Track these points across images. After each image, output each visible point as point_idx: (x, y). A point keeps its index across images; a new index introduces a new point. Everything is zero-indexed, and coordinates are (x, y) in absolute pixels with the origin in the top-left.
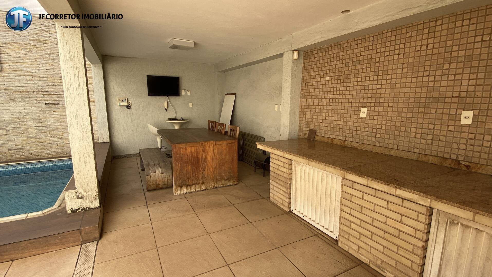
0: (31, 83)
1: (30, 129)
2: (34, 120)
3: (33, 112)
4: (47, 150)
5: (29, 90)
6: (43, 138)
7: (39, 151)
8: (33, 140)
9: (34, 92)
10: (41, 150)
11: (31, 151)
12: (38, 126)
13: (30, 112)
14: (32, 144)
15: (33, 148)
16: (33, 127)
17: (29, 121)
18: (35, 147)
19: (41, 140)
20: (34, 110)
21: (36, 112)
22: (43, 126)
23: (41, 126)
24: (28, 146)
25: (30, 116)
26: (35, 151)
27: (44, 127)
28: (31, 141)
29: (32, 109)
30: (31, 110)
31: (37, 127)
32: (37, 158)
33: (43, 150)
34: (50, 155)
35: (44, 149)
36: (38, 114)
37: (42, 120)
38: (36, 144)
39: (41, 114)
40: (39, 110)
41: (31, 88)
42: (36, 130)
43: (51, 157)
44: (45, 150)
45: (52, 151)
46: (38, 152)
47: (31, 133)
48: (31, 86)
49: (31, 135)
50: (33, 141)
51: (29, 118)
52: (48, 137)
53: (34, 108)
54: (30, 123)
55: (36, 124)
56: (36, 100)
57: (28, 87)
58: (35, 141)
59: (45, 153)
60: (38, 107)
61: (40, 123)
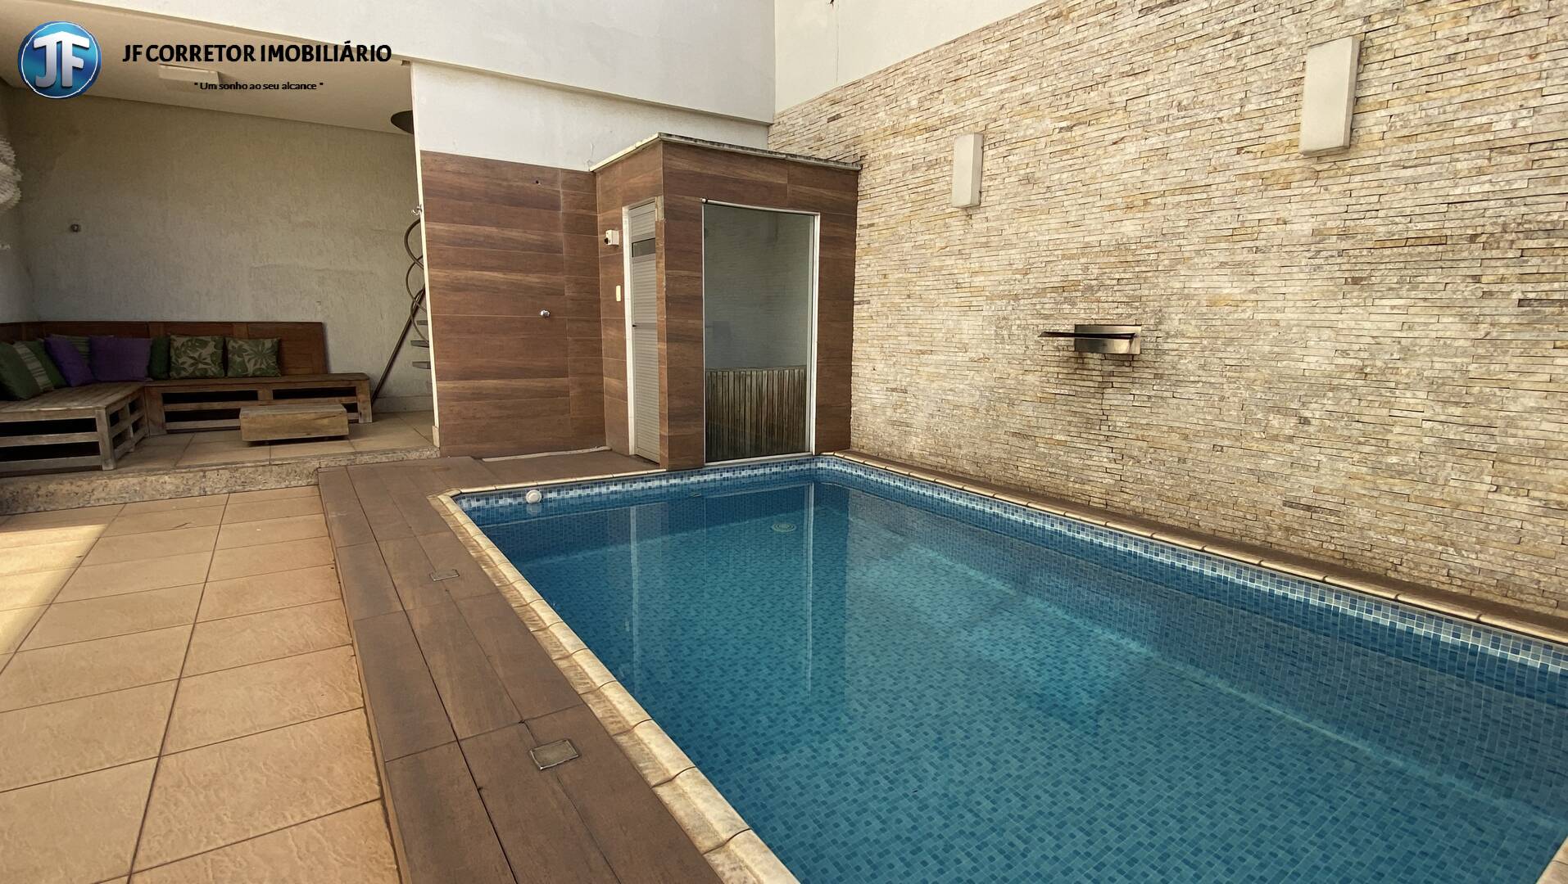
0: (1474, 189)
1: (1397, 430)
2: (1435, 386)
3: (1442, 346)
4: (1451, 550)
5: (1451, 227)
6: (1452, 483)
7: (1411, 543)
8: (1399, 486)
9: (1473, 238)
10: (1419, 543)
11: (1372, 534)
12: (1443, 418)
13: (1426, 341)
14: (1387, 503)
15: (1386, 522)
16: (1414, 422)
17: (1408, 387)
18: (1394, 517)
19: (1437, 495)
20: (1448, 334)
21: (1456, 344)
22: (1472, 420)
23: (1460, 420)
24: (1369, 506)
25: (1418, 365)
26: (1393, 539)
27: (1476, 430)
28: (1386, 488)
29: (1440, 326)
30: (1434, 335)
31: (1438, 426)
32: (1392, 575)
33: (1432, 546)
34: (1459, 583)
35: (1439, 540)
36: (1464, 353)
37: (1476, 390)
38: (1408, 506)
39: (1477, 358)
40: (1472, 335)
41: (1467, 215)
42: (1426, 440)
43: (1463, 591)
44: (1440, 548)
45: (1476, 564)
46: (1405, 549)
47: (1397, 451)
48: (1467, 206)
49: (1394, 459)
50: (1396, 489)
51: (1408, 375)
52: (1477, 486)
53: (1450, 326)
54: (1408, 398)
55: (1438, 409)
56: (1477, 279)
57: (1453, 215)
58: (1408, 492)
59: (1435, 562)
60: (1472, 319)
61: (1457, 404)
